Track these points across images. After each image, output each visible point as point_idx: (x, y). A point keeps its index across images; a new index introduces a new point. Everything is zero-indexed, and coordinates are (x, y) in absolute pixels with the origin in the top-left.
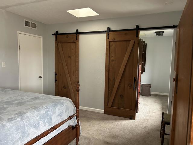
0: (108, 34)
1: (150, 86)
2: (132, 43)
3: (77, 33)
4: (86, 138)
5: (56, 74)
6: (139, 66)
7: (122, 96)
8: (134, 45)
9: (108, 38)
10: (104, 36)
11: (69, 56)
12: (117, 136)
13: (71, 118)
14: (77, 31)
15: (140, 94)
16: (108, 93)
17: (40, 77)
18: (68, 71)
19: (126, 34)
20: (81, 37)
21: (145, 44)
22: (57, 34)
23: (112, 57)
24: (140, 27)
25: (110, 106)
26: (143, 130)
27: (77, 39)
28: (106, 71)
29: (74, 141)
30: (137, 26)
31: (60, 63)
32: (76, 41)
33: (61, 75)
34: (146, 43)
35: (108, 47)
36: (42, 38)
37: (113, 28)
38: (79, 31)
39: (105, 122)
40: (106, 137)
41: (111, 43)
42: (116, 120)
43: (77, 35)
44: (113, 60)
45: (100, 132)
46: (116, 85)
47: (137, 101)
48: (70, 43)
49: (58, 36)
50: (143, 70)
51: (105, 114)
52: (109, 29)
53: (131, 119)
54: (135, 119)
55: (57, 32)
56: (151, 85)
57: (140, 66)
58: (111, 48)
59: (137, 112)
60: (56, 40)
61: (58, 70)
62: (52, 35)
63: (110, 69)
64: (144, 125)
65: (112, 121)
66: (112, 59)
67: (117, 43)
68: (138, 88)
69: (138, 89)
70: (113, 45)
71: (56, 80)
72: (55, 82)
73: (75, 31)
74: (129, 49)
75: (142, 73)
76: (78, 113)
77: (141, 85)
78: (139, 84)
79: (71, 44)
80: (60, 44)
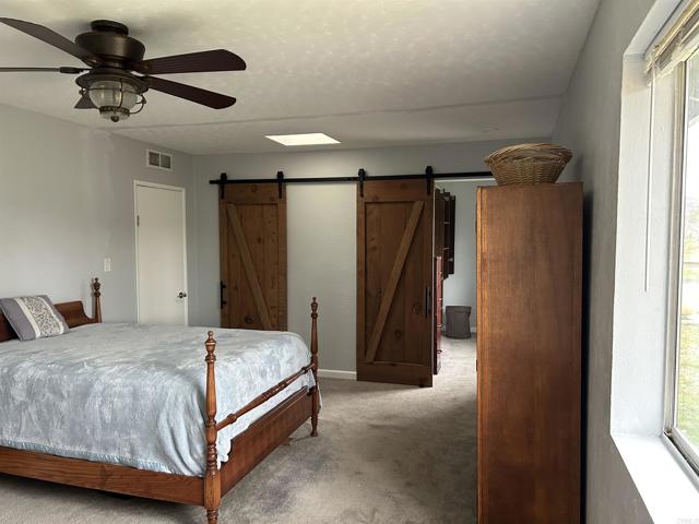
0: (362, 187)
1: (467, 311)
2: (417, 206)
3: (281, 181)
4: (327, 422)
5: (223, 286)
6: (436, 259)
7: (399, 334)
8: (422, 211)
9: (361, 194)
10: (353, 188)
11: (259, 240)
12: (396, 416)
13: (305, 370)
14: (280, 174)
15: (443, 333)
16: (366, 328)
17: (182, 295)
18: (258, 278)
19: (403, 186)
20: (291, 190)
21: (451, 198)
22: (223, 182)
23: (373, 239)
24: (435, 172)
25: (371, 360)
26: (451, 404)
27: (282, 194)
28: (359, 273)
29: (309, 422)
30: (429, 169)
31: (234, 256)
32: (278, 201)
33: (236, 288)
34: (452, 194)
35: (362, 216)
36: (183, 193)
37: (372, 172)
38: (286, 177)
39: (364, 394)
40: (371, 419)
41: (370, 207)
42: (386, 390)
43: (280, 185)
44: (374, 248)
45: (355, 412)
46: (385, 307)
47: (436, 345)
48: (262, 204)
49: (227, 186)
50: (449, 269)
51: (358, 379)
52: (362, 172)
53: (422, 386)
54: (431, 386)
55: (223, 176)
56: (470, 308)
57: (439, 258)
58: (370, 218)
59: (436, 373)
60: (222, 196)
61: (229, 275)
62: (212, 182)
63: (368, 270)
64: (452, 396)
65: (379, 393)
66: (371, 244)
67: (384, 206)
68: (435, 312)
69: (435, 317)
70: (375, 210)
71: (223, 303)
72: (222, 307)
73: (274, 176)
74: (412, 223)
75: (445, 276)
76: (317, 363)
77: (444, 308)
78: (438, 304)
79: (266, 208)
80: (233, 209)
